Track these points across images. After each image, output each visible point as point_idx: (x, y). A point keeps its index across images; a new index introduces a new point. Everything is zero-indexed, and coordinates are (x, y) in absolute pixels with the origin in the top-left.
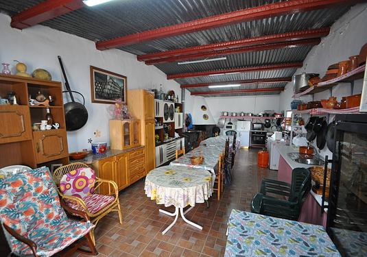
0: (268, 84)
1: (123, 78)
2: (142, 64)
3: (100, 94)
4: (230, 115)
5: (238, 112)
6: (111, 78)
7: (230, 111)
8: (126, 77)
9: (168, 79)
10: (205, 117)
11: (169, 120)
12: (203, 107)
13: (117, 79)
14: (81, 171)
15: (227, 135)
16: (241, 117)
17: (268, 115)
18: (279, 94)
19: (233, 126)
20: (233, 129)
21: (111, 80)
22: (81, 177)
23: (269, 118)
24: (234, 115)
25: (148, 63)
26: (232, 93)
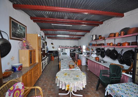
0: (77, 37)
1: (25, 27)
2: (32, 21)
3: (14, 34)
4: (62, 47)
5: (65, 45)
6: (20, 26)
7: (62, 45)
8: (26, 27)
9: (41, 30)
10: (53, 47)
11: (44, 49)
12: (52, 44)
13: (22, 27)
14: (16, 86)
15: (63, 54)
16: (66, 48)
17: (75, 47)
18: (78, 40)
19: (64, 51)
20: (64, 52)
21: (20, 27)
22: (17, 90)
23: (76, 48)
24: (64, 47)
25: (34, 21)
26: (64, 38)
